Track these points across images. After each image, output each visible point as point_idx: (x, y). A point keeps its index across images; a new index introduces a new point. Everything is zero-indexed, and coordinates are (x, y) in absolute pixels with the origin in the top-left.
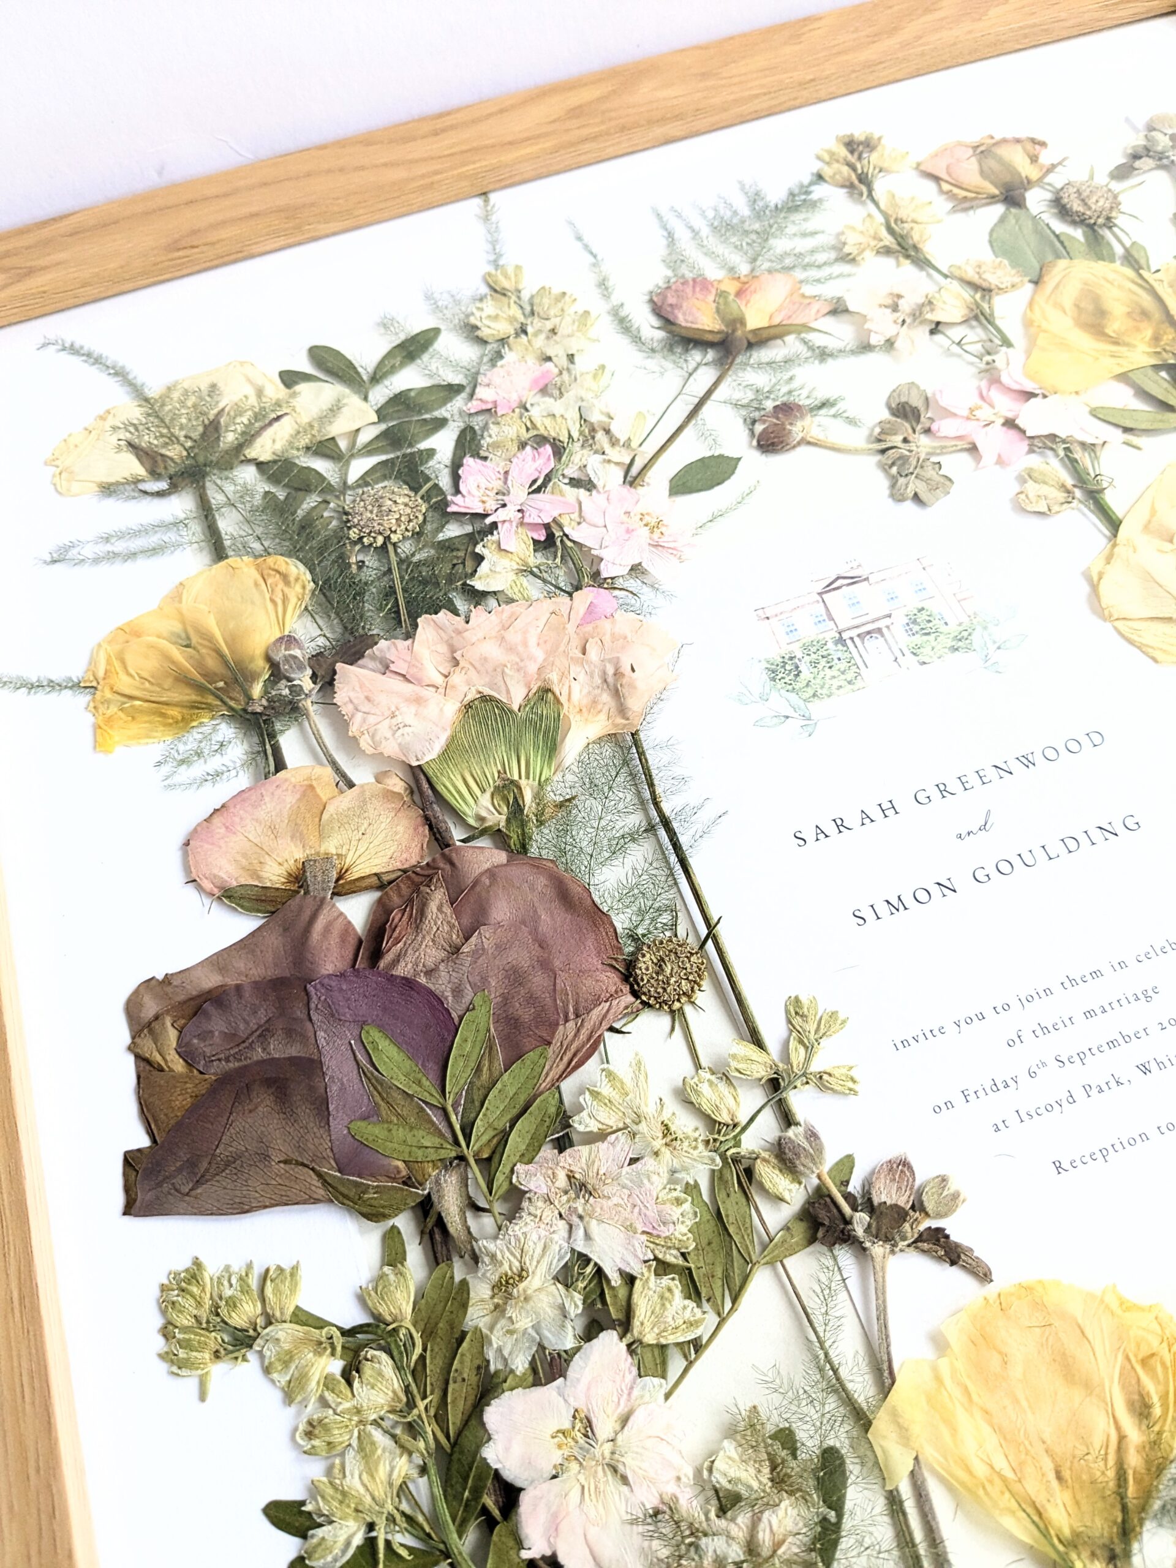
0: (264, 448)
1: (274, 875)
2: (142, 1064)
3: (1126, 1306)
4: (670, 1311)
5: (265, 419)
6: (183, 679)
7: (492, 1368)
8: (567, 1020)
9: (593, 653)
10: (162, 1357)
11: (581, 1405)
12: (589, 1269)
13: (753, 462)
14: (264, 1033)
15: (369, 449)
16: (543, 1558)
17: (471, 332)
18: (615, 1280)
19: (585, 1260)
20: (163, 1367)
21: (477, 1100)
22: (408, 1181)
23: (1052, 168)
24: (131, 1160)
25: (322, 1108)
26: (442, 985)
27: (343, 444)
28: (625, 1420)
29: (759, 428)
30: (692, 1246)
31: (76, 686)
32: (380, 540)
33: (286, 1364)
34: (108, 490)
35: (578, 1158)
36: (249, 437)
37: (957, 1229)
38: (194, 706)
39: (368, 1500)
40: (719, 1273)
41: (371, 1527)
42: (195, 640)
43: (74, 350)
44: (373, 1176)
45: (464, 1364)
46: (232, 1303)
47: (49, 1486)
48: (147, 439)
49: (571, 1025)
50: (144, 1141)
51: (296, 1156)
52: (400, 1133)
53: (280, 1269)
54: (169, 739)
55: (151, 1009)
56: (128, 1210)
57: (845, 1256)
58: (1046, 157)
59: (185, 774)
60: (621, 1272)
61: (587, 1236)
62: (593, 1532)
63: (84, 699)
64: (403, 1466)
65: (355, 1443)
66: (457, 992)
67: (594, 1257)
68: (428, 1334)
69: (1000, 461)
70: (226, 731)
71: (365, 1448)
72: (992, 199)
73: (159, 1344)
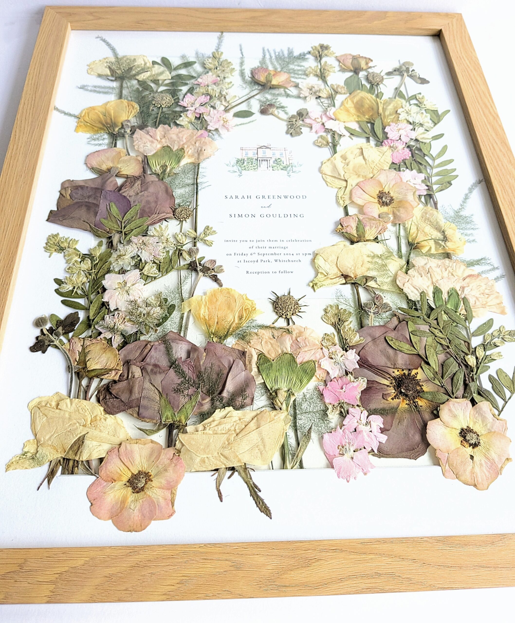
0: (141, 77)
1: (104, 167)
2: (61, 195)
3: (247, 299)
4: (152, 270)
5: (144, 70)
6: (101, 122)
7: (111, 269)
8: (156, 214)
9: (197, 144)
10: (44, 247)
11: (126, 280)
12: (139, 258)
13: (257, 116)
14: (89, 197)
15: (166, 85)
16: (106, 302)
17: (203, 65)
18: (143, 261)
19: (139, 256)
20: (44, 249)
21: (129, 222)
22: (108, 232)
23: (370, 67)
24: (51, 212)
25: (96, 214)
26: (131, 200)
27: (160, 82)
28: (133, 285)
29: (262, 108)
30: (162, 261)
31: (75, 116)
32: (159, 106)
33: (69, 256)
34: (100, 76)
35: (145, 239)
36: (138, 73)
37: (219, 276)
38: (101, 129)
39: (76, 282)
40: (166, 268)
41: (74, 288)
42: (107, 115)
43: (104, 41)
44: (101, 229)
45: (105, 267)
46: (62, 242)
47: (13, 257)
48: (114, 67)
49: (156, 215)
50: (55, 209)
51: (87, 221)
52: (110, 223)
53: (75, 239)
54: (92, 134)
55: (67, 185)
56: (47, 220)
57: (194, 274)
58: (371, 64)
59: (93, 142)
60: (145, 261)
61: (141, 252)
62: (118, 300)
63: (76, 120)
64: (85, 280)
65: (77, 272)
66: (134, 202)
67: (141, 257)
68: (101, 260)
69: (316, 132)
70: (106, 136)
71: (79, 274)
72: (351, 71)
73: (45, 245)
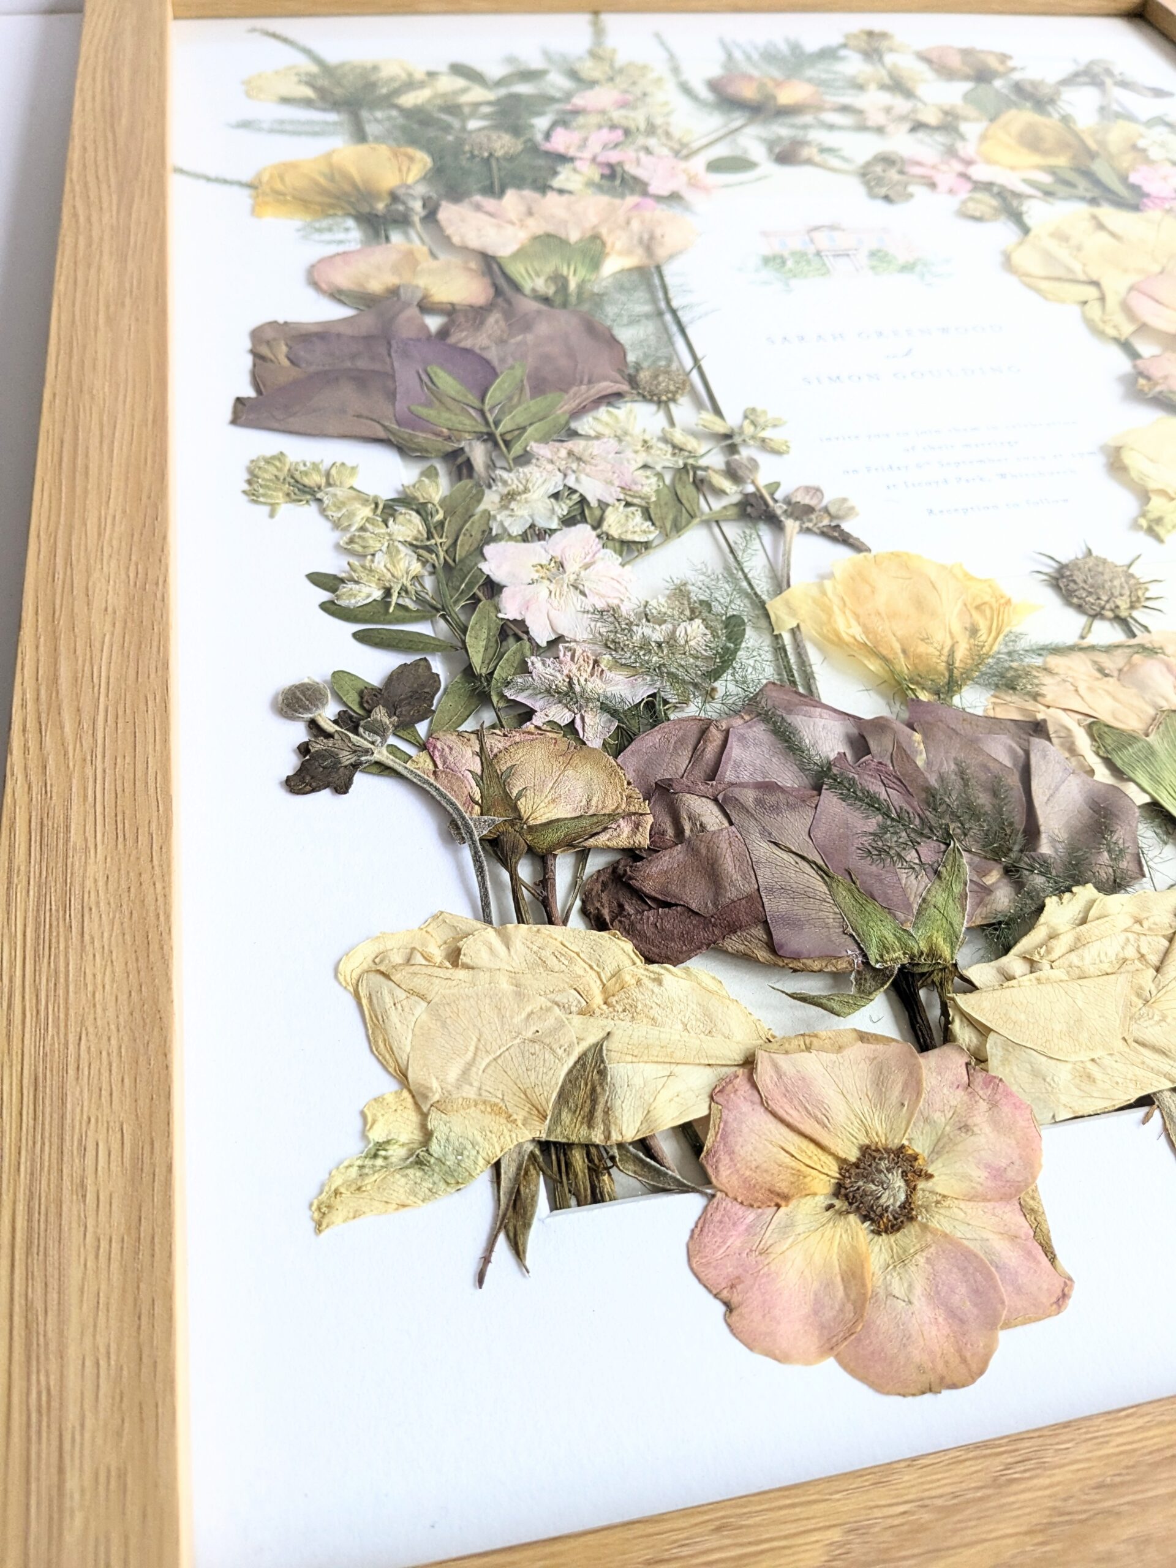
0: (409, 100)
1: (376, 286)
2: (259, 361)
3: (968, 577)
4: (631, 524)
5: (411, 85)
6: (324, 192)
7: (494, 533)
8: (581, 383)
9: (635, 225)
10: (244, 492)
11: (558, 554)
12: (576, 497)
13: (767, 166)
14: (354, 357)
15: (485, 117)
16: (515, 621)
17: (573, 75)
18: (594, 503)
19: (573, 491)
20: (245, 498)
21: (506, 408)
22: (449, 438)
23: (1013, 69)
24: (239, 401)
25: (392, 396)
26: (492, 355)
28: (586, 567)
29: (777, 150)
30: (653, 499)
31: (241, 184)
32: (486, 154)
33: (339, 509)
34: (286, 100)
35: (577, 446)
36: (397, 92)
37: (846, 526)
38: (332, 206)
39: (389, 576)
40: (671, 517)
41: (388, 592)
42: (337, 177)
43: (274, 36)
44: (423, 430)
45: (474, 527)
46: (306, 474)
48: (320, 82)
49: (584, 387)
50: (249, 392)
51: (365, 413)
52: (446, 415)
53: (343, 464)
54: (308, 219)
55: (270, 334)
56: (235, 421)
57: (765, 532)
58: (1011, 64)
59: (316, 236)
60: (599, 501)
61: (577, 480)
62: (553, 613)
63: (246, 192)
64: (416, 567)
65: (384, 549)
66: (502, 360)
67: (581, 491)
68: (450, 512)
69: (951, 191)
70: (351, 223)
71: (391, 552)
72: (967, 78)
73: (246, 487)
